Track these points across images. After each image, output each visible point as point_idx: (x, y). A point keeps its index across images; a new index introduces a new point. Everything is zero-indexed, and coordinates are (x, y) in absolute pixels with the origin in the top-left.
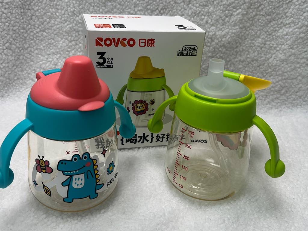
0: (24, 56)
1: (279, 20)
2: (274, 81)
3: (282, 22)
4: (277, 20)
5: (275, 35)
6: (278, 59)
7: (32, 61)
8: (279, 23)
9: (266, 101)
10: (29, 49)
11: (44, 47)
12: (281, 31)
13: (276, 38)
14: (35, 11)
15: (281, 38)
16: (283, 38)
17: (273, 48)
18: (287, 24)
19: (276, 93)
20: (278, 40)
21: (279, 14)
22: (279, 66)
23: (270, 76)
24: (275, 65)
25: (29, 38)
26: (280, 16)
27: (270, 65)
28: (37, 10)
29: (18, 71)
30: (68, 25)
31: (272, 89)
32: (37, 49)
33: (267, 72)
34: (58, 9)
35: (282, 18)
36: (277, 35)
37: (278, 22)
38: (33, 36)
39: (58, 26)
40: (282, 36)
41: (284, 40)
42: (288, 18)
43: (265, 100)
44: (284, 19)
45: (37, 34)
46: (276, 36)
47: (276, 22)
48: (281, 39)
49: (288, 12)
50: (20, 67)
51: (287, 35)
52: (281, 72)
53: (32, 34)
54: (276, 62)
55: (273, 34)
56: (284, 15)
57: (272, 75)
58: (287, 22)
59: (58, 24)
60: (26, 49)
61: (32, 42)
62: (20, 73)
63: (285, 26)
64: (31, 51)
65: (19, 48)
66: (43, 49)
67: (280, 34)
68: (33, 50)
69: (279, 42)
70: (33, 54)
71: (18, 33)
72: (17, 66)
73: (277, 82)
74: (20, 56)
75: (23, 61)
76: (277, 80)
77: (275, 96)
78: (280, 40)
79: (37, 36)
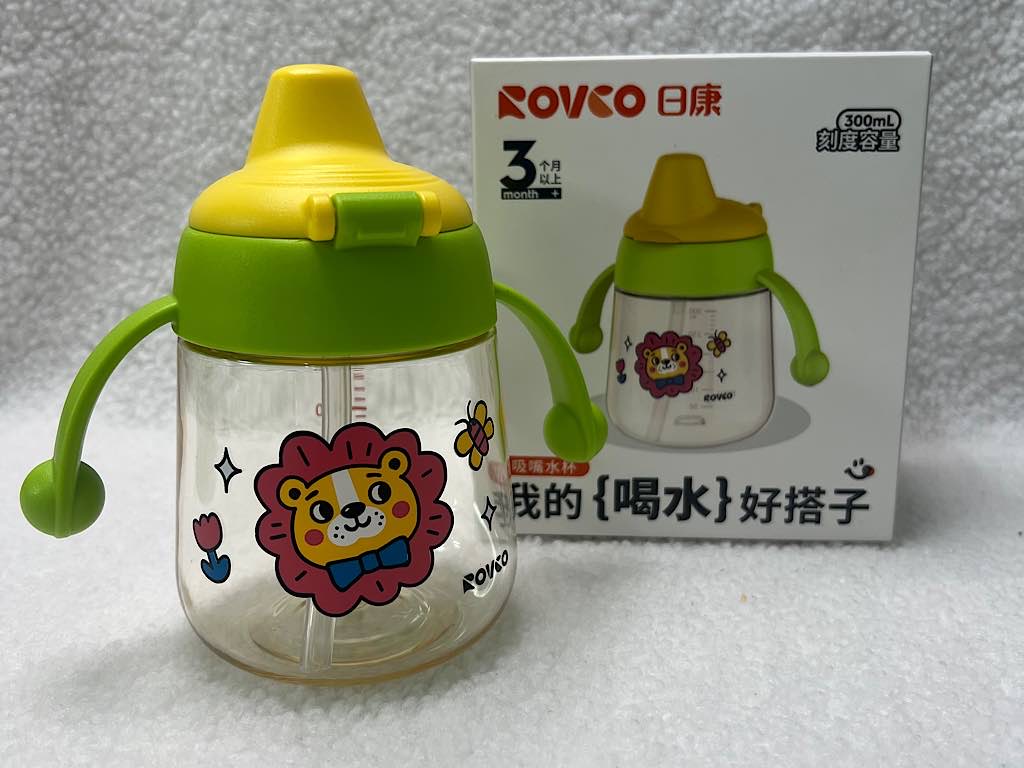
0: (62, 262)
1: (972, 77)
2: (987, 308)
3: (985, 84)
4: (967, 76)
5: (964, 132)
6: (989, 222)
7: (92, 280)
8: (976, 85)
9: (966, 391)
10: (82, 238)
11: (132, 229)
12: (986, 114)
13: (971, 145)
14: (103, 108)
15: (990, 140)
16: (997, 140)
17: (964, 183)
18: (1006, 88)
19: (1000, 357)
20: (979, 151)
21: (970, 53)
22: (1000, 248)
23: (968, 293)
24: (984, 248)
25: (83, 199)
26: (974, 60)
27: (962, 247)
28: (110, 105)
29: (43, 317)
30: (211, 146)
31: (985, 342)
32: (108, 238)
33: (954, 275)
34: (176, 97)
35: (985, 66)
36: (971, 132)
37: (969, 83)
38: (94, 192)
39: (178, 155)
40: (992, 134)
41: (1006, 148)
42: (1006, 66)
43: (960, 388)
44: (990, 68)
45: (109, 187)
46: (968, 136)
47: (964, 82)
48: (991, 145)
49: (1001, 43)
50: (50, 303)
51: (1011, 126)
52: (1008, 274)
53: (90, 186)
54: (982, 234)
55: (958, 129)
56: (988, 56)
57: (975, 288)
58: (1007, 79)
59: (176, 149)
60: (71, 239)
61: (92, 213)
62: (48, 323)
63: (998, 94)
64: (86, 245)
65: (45, 235)
66: (128, 235)
67: (985, 128)
68: (93, 242)
69: (983, 158)
70: (94, 257)
71: (41, 182)
72: (38, 300)
73: (1002, 312)
74: (48, 263)
75: (60, 281)
76: (999, 304)
77: (1000, 370)
78: (987, 150)
79: (109, 194)
